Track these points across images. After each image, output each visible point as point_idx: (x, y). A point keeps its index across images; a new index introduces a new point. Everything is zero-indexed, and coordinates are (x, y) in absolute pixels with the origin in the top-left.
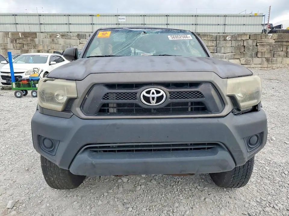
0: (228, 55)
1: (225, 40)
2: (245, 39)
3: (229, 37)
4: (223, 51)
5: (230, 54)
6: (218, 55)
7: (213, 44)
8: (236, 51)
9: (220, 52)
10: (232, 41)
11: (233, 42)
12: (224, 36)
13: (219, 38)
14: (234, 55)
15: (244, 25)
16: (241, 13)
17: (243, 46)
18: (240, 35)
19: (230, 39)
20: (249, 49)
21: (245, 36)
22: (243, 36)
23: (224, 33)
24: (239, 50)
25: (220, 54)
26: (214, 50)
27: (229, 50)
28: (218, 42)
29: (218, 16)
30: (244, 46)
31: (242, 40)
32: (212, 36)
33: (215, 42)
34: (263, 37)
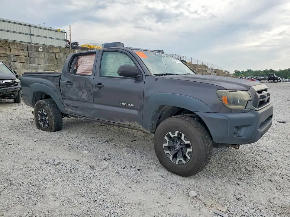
0: (43, 66)
1: (37, 51)
2: (56, 52)
3: (41, 48)
4: (37, 62)
5: (44, 65)
6: (33, 66)
7: (25, 54)
8: (50, 63)
9: (34, 63)
10: (44, 52)
11: (46, 53)
12: (35, 47)
13: (31, 48)
14: (49, 66)
15: (50, 38)
16: (40, 25)
17: (55, 58)
18: (51, 47)
19: (42, 50)
20: (61, 62)
21: (56, 49)
22: (54, 49)
23: (30, 43)
24: (53, 62)
25: (34, 65)
26: (27, 60)
27: (42, 61)
28: (30, 52)
29: (22, 24)
30: (57, 59)
31: (53, 52)
32: (23, 46)
33: (27, 52)
34: (71, 52)
